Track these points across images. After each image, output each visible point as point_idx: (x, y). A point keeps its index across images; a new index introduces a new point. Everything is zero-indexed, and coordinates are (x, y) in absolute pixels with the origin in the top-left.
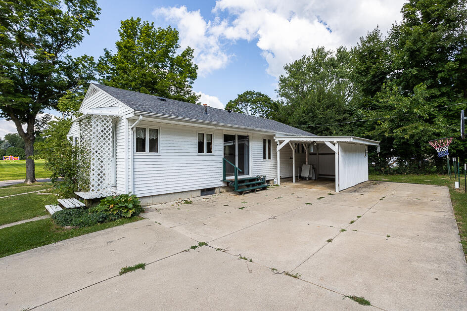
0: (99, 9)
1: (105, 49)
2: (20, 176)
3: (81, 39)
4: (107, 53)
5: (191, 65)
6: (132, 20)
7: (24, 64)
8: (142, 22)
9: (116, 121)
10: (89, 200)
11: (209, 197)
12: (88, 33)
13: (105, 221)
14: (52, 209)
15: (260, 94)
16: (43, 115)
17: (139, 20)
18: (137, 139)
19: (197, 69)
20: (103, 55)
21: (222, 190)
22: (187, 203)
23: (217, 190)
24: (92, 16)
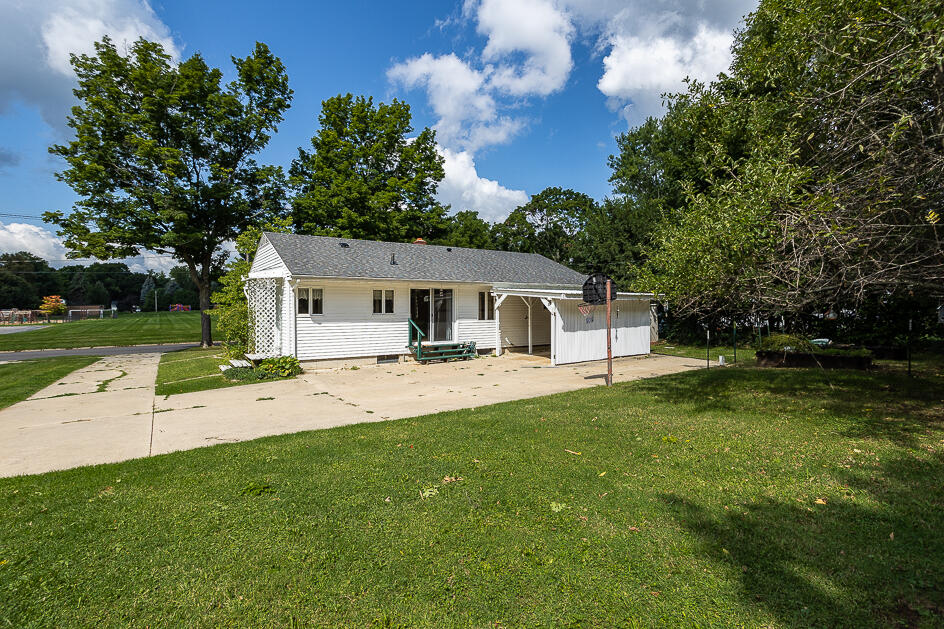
0: (291, 92)
1: (300, 149)
2: (193, 337)
3: (267, 138)
4: (302, 152)
5: (434, 157)
6: (339, 99)
7: (198, 184)
8: (354, 100)
9: (280, 281)
10: (255, 361)
11: (386, 366)
12: (276, 131)
13: (263, 378)
14: (223, 368)
15: (570, 193)
16: (221, 252)
17: (349, 97)
18: (300, 300)
19: (444, 162)
20: (297, 158)
21: (407, 358)
22: (354, 368)
23: (401, 358)
24: (281, 105)
